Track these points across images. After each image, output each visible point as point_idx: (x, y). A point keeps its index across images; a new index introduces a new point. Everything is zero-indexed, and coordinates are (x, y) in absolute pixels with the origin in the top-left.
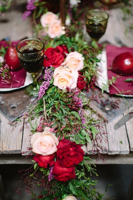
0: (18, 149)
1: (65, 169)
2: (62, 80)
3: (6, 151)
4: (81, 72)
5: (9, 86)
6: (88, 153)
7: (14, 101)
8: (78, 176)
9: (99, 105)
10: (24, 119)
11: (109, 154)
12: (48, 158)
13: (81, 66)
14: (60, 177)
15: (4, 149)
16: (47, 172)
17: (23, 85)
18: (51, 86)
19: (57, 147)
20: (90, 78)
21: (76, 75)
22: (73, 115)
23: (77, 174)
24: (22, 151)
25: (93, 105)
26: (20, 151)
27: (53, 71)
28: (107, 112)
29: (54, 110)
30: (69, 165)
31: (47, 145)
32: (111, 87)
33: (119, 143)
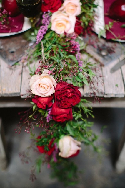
0: (17, 91)
1: (63, 110)
2: (60, 25)
3: (6, 94)
5: (7, 31)
6: (85, 96)
7: (13, 46)
9: (96, 50)
10: (23, 63)
11: (105, 96)
12: (46, 100)
15: (4, 92)
16: (45, 114)
17: (21, 30)
18: (49, 31)
19: (55, 89)
20: (87, 23)
22: (71, 59)
23: (74, 116)
24: (22, 93)
25: (90, 50)
26: (19, 93)
27: (51, 16)
28: (103, 56)
29: (52, 53)
32: (107, 32)
33: (114, 86)
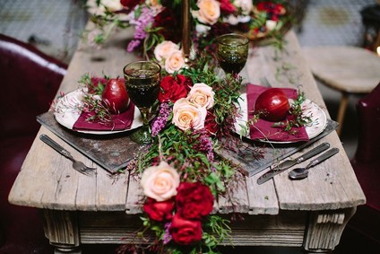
0: (121, 203)
3: (104, 206)
4: (211, 111)
5: (109, 127)
6: (220, 211)
7: (116, 149)
8: (205, 240)
9: (236, 155)
10: (130, 171)
11: (250, 213)
13: (211, 103)
14: (180, 232)
15: (101, 203)
16: (161, 233)
17: (130, 126)
18: (169, 125)
19: (177, 189)
20: (222, 118)
21: (204, 113)
22: (200, 161)
23: (204, 237)
24: (127, 206)
25: (226, 155)
26: (124, 206)
27: (172, 107)
28: (247, 163)
29: (173, 151)
30: (193, 216)
31: (164, 183)
32: (253, 131)
33: (263, 198)
